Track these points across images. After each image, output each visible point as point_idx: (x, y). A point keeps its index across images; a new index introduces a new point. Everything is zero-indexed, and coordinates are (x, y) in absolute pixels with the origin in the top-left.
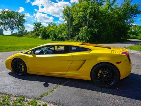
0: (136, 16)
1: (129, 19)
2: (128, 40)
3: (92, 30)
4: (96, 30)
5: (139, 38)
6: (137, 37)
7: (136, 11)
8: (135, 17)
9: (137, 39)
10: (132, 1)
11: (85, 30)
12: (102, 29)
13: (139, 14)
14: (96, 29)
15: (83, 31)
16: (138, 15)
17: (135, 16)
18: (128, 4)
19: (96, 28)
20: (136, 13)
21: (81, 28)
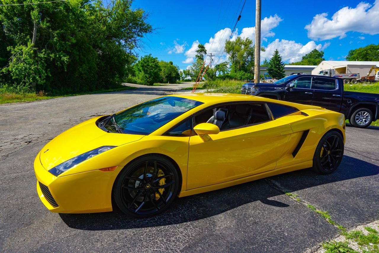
0: (142, 36)
1: (130, 40)
2: (123, 84)
3: (52, 55)
4: (65, 59)
5: (139, 81)
6: (134, 79)
7: (141, 25)
8: (138, 38)
9: (135, 83)
10: (133, 2)
11: (30, 55)
12: (78, 57)
13: (146, 32)
14: (64, 56)
15: (24, 56)
16: (144, 34)
17: (139, 35)
18: (126, 6)
19: (64, 52)
20: (141, 30)
21: (14, 48)
